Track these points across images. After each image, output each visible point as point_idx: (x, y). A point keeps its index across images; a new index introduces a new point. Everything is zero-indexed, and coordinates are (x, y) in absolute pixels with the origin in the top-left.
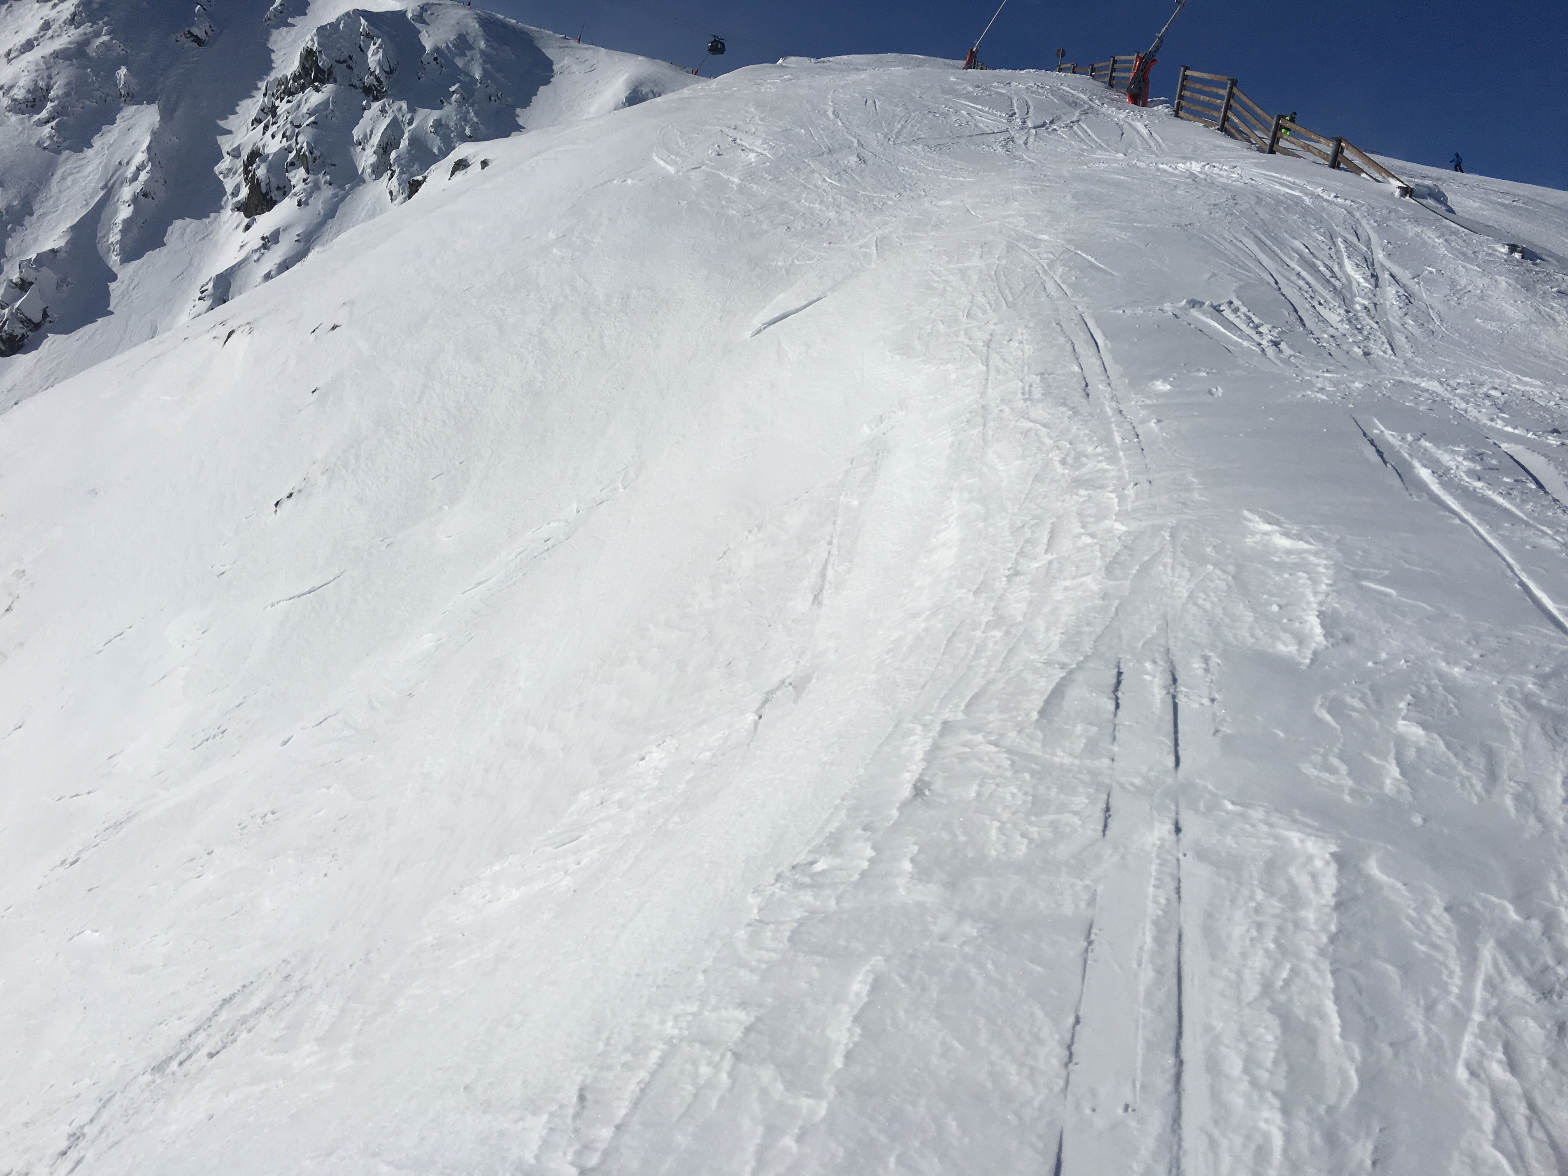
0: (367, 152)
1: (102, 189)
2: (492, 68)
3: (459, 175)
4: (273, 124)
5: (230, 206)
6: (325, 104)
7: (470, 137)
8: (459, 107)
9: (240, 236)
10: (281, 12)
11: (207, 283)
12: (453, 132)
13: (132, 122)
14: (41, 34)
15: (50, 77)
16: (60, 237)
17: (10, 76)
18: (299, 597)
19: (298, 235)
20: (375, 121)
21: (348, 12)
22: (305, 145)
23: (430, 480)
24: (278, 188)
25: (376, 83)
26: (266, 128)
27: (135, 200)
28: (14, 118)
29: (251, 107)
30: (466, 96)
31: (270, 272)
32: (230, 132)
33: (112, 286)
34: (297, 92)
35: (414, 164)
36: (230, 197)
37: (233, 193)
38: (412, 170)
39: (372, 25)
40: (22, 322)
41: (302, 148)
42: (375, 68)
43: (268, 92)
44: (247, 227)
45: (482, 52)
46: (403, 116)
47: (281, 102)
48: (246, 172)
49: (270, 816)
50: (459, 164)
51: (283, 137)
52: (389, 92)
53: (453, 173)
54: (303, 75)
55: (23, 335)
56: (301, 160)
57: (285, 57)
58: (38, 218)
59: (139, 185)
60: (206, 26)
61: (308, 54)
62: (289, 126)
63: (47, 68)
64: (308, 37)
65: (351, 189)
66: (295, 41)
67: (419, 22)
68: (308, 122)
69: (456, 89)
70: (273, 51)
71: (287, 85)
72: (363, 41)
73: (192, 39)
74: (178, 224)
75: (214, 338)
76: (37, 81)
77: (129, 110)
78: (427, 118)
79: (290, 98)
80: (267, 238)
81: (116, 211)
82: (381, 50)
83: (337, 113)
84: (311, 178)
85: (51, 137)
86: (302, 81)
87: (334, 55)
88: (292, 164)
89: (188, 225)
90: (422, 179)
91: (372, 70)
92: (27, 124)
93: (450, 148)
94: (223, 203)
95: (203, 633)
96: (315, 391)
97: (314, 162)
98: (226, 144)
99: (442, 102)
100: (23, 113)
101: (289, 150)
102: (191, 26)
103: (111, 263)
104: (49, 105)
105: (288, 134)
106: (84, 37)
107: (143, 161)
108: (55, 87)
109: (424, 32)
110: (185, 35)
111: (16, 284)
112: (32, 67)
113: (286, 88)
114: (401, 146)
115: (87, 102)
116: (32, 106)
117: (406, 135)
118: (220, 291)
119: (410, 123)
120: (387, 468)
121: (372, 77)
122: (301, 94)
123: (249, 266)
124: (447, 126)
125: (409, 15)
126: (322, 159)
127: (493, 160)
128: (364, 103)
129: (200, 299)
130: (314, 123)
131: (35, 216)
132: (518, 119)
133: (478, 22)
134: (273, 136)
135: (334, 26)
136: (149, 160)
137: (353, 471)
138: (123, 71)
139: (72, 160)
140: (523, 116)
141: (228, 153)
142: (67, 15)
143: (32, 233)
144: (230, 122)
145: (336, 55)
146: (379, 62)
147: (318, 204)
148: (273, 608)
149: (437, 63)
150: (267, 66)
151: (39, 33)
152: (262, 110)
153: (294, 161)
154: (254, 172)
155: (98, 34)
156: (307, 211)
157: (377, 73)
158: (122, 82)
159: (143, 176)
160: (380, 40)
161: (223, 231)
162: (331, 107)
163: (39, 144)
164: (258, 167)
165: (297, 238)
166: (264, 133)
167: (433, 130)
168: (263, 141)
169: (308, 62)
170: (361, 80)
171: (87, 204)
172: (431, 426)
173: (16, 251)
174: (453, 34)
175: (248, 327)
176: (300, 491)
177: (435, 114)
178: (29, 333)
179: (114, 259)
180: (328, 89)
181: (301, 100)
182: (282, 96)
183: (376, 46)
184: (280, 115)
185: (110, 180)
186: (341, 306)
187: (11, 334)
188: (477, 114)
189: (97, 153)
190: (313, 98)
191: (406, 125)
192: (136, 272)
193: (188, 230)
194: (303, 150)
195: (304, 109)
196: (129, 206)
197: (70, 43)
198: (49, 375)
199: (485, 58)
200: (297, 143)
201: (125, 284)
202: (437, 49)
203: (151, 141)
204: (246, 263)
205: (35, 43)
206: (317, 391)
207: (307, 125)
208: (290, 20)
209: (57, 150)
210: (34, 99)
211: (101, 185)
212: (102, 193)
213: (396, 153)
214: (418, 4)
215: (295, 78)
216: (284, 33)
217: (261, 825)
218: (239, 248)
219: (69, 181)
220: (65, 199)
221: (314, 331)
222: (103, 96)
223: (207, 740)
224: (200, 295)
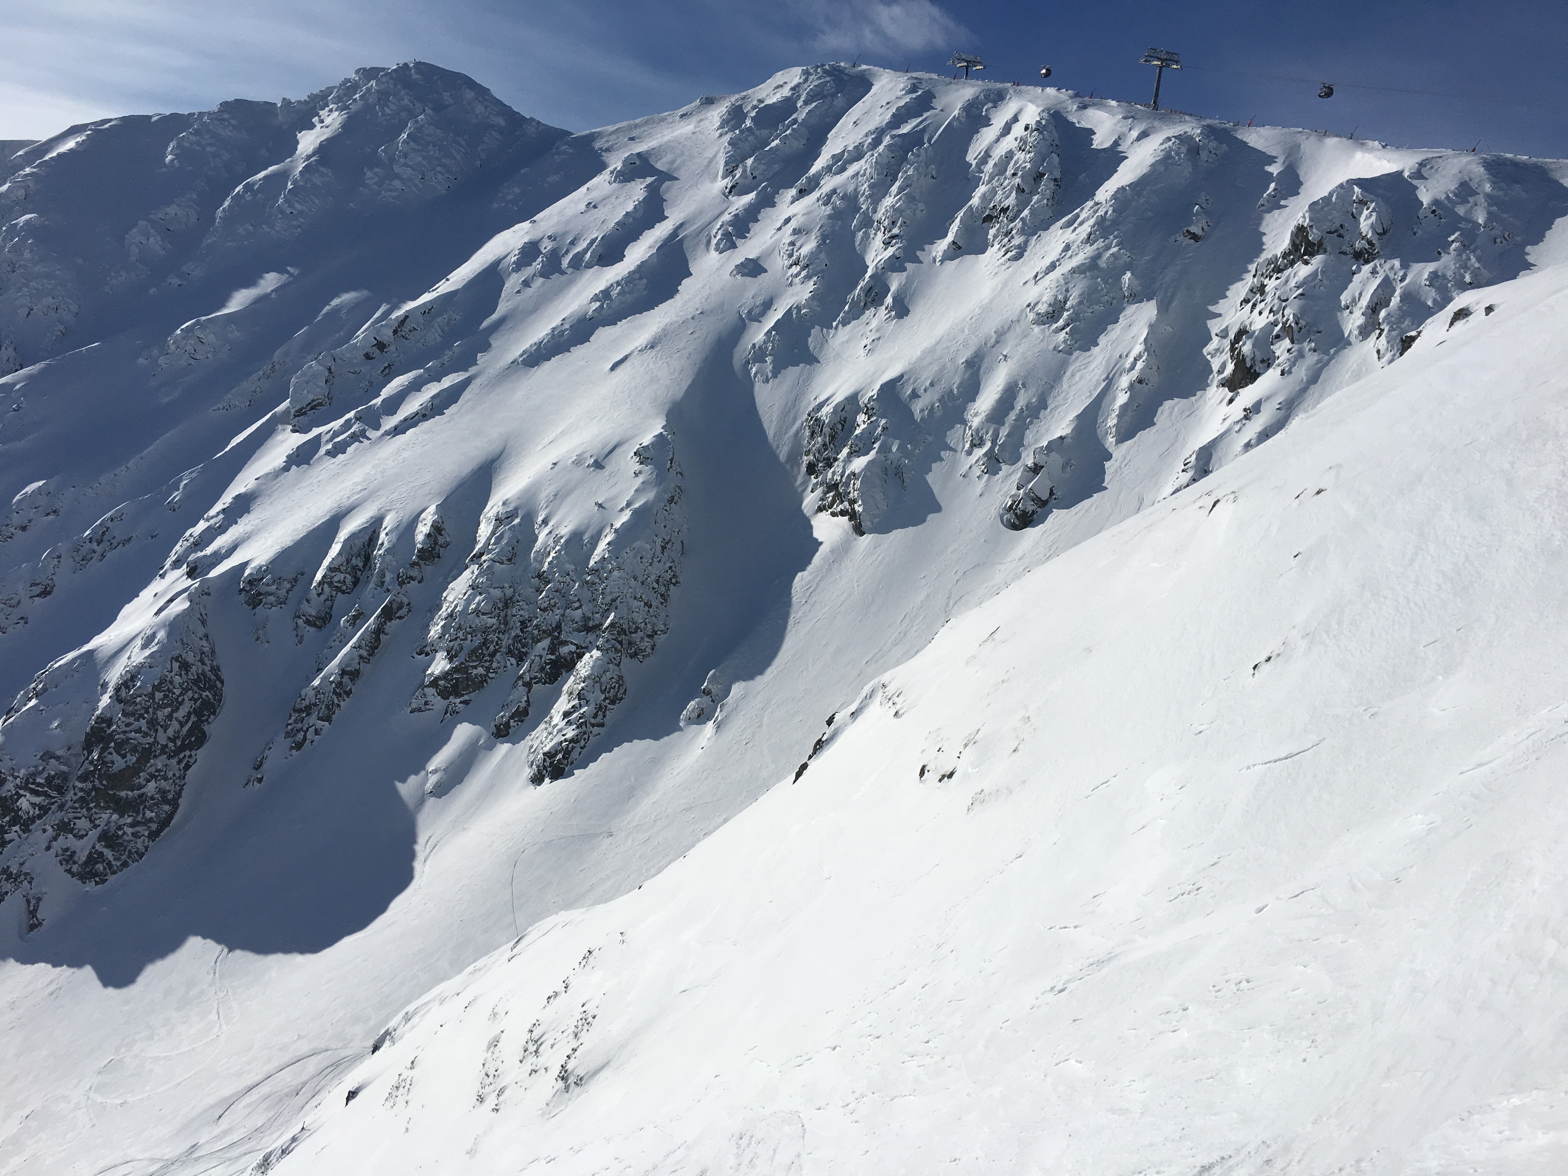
0: (1353, 316)
1: (1104, 381)
2: (1498, 209)
3: (1459, 325)
4: (1260, 302)
5: (1215, 383)
6: (1314, 274)
7: (1470, 283)
8: (1458, 255)
9: (1224, 409)
10: (1274, 197)
11: (1191, 456)
12: (1451, 281)
13: (1134, 318)
14: (1063, 255)
15: (1067, 291)
16: (1067, 425)
17: (1036, 295)
18: (1276, 761)
19: (1280, 404)
20: (1365, 283)
21: (1342, 184)
22: (1291, 317)
23: (1421, 648)
24: (1263, 361)
25: (1367, 247)
26: (1254, 306)
27: (1131, 387)
28: (1037, 329)
29: (1240, 290)
30: (1466, 243)
31: (1250, 441)
32: (1220, 315)
33: (1107, 464)
34: (1286, 268)
35: (1405, 320)
36: (1216, 375)
37: (1219, 371)
38: (1403, 326)
39: (1367, 191)
40: (1033, 500)
41: (1288, 320)
42: (1368, 232)
43: (1258, 273)
44: (1231, 401)
45: (1488, 196)
46: (1395, 274)
47: (1270, 280)
48: (1233, 349)
49: (1244, 984)
50: (1459, 314)
51: (1270, 313)
52: (1381, 253)
53: (1451, 324)
54: (1294, 252)
55: (1033, 511)
56: (1287, 331)
57: (1275, 238)
58: (1051, 411)
59: (1136, 373)
60: (1203, 223)
61: (1300, 230)
62: (1276, 301)
63: (1066, 283)
64: (1301, 214)
65: (1336, 353)
66: (1286, 220)
67: (1416, 179)
68: (1295, 295)
69: (1456, 238)
70: (1265, 234)
71: (1277, 263)
72: (1356, 208)
73: (1190, 237)
74: (1168, 404)
75: (1200, 508)
76: (1056, 296)
77: (1131, 309)
78: (1422, 271)
79: (1279, 275)
80: (1249, 409)
81: (1114, 399)
82: (1374, 214)
83: (1325, 282)
84: (1296, 347)
85: (1065, 341)
86: (1292, 257)
87: (1325, 227)
88: (1278, 337)
89: (1177, 404)
90: (1416, 334)
91: (1364, 235)
92: (1047, 333)
93: (1447, 300)
94: (1209, 381)
95: (1180, 789)
96: (1297, 555)
97: (1299, 332)
98: (1214, 327)
99: (1439, 253)
100: (1044, 324)
101: (1275, 324)
102: (1189, 226)
103: (1108, 444)
104: (1066, 314)
105: (1275, 309)
106: (1096, 252)
107: (1140, 352)
108: (1071, 298)
109: (1422, 187)
110: (1184, 234)
111: (1030, 468)
112: (1054, 285)
113: (1275, 267)
114: (1391, 304)
115: (1096, 307)
116: (1052, 317)
117: (1398, 292)
118: (1201, 463)
119: (1402, 281)
120: (1372, 634)
121: (1363, 242)
122: (1290, 269)
123: (1230, 437)
124: (1444, 277)
125: (1406, 174)
126: (1307, 327)
127: (1499, 305)
128: (1354, 268)
129: (1183, 471)
130: (1301, 294)
131: (1049, 410)
132: (1528, 257)
133: (1484, 166)
134: (1260, 313)
135: (1326, 200)
136: (1145, 350)
137: (1335, 637)
138: (1128, 274)
139: (1080, 359)
140: (1533, 253)
141: (1217, 335)
142: (1084, 235)
143: (1044, 425)
144: (1221, 307)
145: (1326, 227)
146: (1372, 226)
147: (1301, 372)
148: (1249, 770)
149: (1435, 216)
150: (1259, 248)
151: (1061, 254)
152: (1251, 290)
153: (1280, 333)
154: (1240, 349)
155: (1108, 248)
156: (1290, 379)
157: (1369, 236)
158: (1127, 285)
159: (1140, 365)
160: (1374, 204)
161: (1207, 406)
162: (1320, 277)
163: (1055, 348)
164: (1244, 344)
165: (1278, 406)
166: (1252, 311)
167: (1428, 283)
168: (1250, 320)
169: (1298, 238)
170: (1352, 246)
171: (1091, 395)
172: (1424, 590)
173: (1031, 441)
174: (1455, 182)
175: (1232, 496)
176: (1279, 655)
177: (1431, 267)
178: (1038, 509)
179: (1110, 441)
180: (1317, 261)
181: (1289, 275)
182: (1271, 274)
183: (1370, 210)
184: (1268, 293)
185: (1111, 372)
186: (1327, 470)
187: (1023, 511)
188: (1479, 260)
189: (1102, 350)
190: (1302, 271)
191: (1399, 282)
192: (1128, 451)
193: (1176, 409)
194: (1289, 322)
195: (1292, 283)
196: (1126, 392)
197: (1085, 259)
198: (1051, 546)
199: (1490, 201)
200: (1283, 316)
201: (1118, 462)
202: (1436, 202)
203: (1148, 333)
204: (1228, 434)
205: (1058, 264)
206: (1299, 556)
207: (1295, 298)
208: (1282, 203)
209: (1069, 351)
210: (1054, 311)
211: (1104, 377)
212: (1104, 384)
213: (1386, 311)
214: (1416, 161)
215: (1285, 255)
216: (1276, 215)
217: (1236, 991)
218: (1221, 421)
219: (1078, 375)
220: (1074, 393)
221: (1299, 496)
222: (1109, 299)
223: (1182, 895)
224: (1183, 467)
